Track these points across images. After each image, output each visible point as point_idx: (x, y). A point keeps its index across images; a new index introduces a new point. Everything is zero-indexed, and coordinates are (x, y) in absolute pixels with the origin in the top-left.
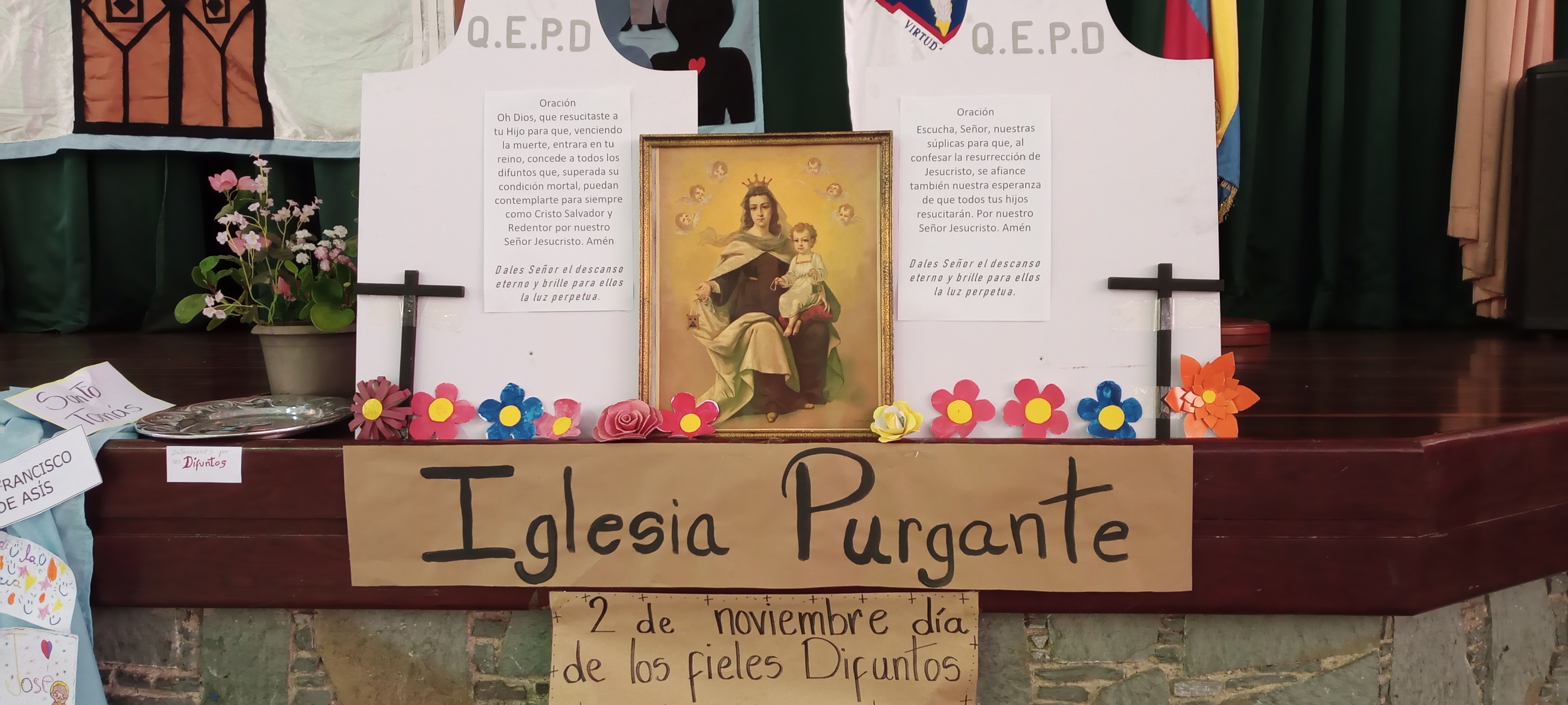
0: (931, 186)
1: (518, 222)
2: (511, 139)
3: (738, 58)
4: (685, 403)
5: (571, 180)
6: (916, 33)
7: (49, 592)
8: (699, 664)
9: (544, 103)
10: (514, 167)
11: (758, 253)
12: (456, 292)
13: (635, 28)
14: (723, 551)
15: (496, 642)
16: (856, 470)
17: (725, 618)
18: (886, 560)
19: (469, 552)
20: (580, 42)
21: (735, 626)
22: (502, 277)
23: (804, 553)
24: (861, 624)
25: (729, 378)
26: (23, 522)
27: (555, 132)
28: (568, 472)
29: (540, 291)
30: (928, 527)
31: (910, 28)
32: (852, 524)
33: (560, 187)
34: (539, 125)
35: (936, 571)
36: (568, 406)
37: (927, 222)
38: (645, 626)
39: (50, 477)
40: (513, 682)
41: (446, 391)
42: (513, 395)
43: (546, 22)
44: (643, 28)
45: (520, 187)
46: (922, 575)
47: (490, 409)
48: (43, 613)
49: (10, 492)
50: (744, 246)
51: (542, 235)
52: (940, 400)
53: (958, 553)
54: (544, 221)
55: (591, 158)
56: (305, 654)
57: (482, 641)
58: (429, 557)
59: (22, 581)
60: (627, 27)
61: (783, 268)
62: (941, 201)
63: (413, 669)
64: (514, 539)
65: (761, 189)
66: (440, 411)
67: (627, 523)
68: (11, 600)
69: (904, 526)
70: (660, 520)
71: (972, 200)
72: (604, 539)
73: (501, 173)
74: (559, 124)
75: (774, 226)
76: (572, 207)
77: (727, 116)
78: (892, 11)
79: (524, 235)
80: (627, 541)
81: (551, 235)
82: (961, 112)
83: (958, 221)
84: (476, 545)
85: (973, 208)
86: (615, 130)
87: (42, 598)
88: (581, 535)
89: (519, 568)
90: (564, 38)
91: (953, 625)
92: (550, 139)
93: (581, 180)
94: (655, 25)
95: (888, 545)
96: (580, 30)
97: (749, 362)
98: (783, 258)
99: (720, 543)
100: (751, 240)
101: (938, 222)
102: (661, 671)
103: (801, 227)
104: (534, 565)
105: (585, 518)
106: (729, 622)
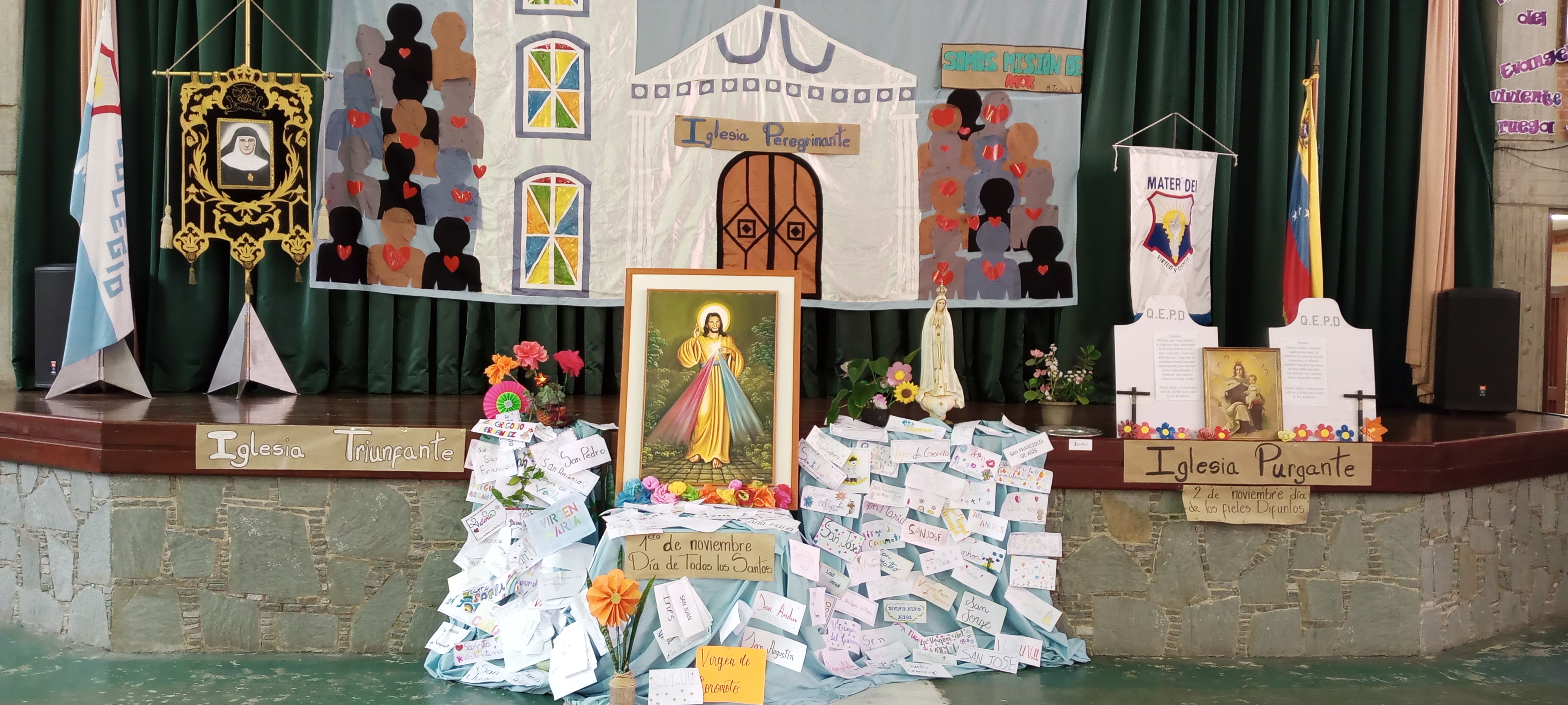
0: (1291, 365)
1: (1165, 372)
2: (1162, 347)
3: (1065, 267)
4: (1218, 429)
5: (1181, 360)
6: (1163, 261)
7: (1040, 482)
8: (1226, 508)
9: (1172, 336)
10: (1163, 356)
11: (1239, 383)
12: (1147, 394)
13: (1012, 250)
14: (1237, 473)
15: (1157, 503)
16: (1277, 449)
17: (1235, 494)
18: (1285, 476)
19: (1160, 472)
20: (1181, 317)
21: (1238, 496)
22: (1161, 390)
23: (1261, 474)
24: (1275, 496)
25: (1232, 422)
26: (1030, 461)
27: (1175, 345)
28: (1191, 449)
29: (1173, 394)
30: (1297, 467)
31: (1160, 259)
32: (1275, 465)
33: (1177, 362)
34: (1170, 343)
35: (1300, 479)
36: (1182, 430)
37: (1291, 375)
38: (1210, 496)
39: (1037, 447)
40: (1162, 515)
41: (1145, 424)
42: (1165, 426)
43: (1171, 311)
44: (1016, 250)
45: (1165, 362)
46: (1296, 481)
47: (1159, 430)
48: (1039, 488)
49: (1024, 452)
50: (1234, 381)
51: (1173, 377)
52: (1296, 430)
53: (1306, 474)
54: (1173, 373)
55: (1186, 353)
56: (1097, 506)
57: (1153, 502)
58: (1148, 474)
59: (1029, 478)
60: (1008, 250)
61: (1247, 388)
62: (1294, 369)
63: (1131, 510)
64: (1174, 469)
65: (1239, 364)
66: (1145, 430)
67: (1208, 465)
68: (1024, 484)
69: (1290, 466)
70: (1218, 464)
71: (1303, 369)
72: (1201, 469)
73: (1160, 358)
74: (1176, 343)
75: (1243, 375)
76: (1181, 368)
77: (1059, 294)
78: (1152, 251)
79: (1168, 377)
80: (1208, 470)
81: (1174, 377)
82: (1299, 343)
83: (1300, 376)
84: (1163, 470)
85: (1304, 372)
86: (1193, 345)
87: (1037, 483)
88: (1195, 468)
89: (1176, 478)
90: (1176, 316)
91: (1302, 496)
92: (1174, 347)
93: (1184, 360)
94: (1022, 249)
95: (1285, 472)
96: (1181, 314)
97: (1237, 417)
98: (1247, 385)
99: (1237, 471)
100: (1236, 379)
101: (1293, 376)
102: (1214, 510)
103: (1252, 376)
104: (1181, 477)
105: (1196, 462)
106: (1236, 495)
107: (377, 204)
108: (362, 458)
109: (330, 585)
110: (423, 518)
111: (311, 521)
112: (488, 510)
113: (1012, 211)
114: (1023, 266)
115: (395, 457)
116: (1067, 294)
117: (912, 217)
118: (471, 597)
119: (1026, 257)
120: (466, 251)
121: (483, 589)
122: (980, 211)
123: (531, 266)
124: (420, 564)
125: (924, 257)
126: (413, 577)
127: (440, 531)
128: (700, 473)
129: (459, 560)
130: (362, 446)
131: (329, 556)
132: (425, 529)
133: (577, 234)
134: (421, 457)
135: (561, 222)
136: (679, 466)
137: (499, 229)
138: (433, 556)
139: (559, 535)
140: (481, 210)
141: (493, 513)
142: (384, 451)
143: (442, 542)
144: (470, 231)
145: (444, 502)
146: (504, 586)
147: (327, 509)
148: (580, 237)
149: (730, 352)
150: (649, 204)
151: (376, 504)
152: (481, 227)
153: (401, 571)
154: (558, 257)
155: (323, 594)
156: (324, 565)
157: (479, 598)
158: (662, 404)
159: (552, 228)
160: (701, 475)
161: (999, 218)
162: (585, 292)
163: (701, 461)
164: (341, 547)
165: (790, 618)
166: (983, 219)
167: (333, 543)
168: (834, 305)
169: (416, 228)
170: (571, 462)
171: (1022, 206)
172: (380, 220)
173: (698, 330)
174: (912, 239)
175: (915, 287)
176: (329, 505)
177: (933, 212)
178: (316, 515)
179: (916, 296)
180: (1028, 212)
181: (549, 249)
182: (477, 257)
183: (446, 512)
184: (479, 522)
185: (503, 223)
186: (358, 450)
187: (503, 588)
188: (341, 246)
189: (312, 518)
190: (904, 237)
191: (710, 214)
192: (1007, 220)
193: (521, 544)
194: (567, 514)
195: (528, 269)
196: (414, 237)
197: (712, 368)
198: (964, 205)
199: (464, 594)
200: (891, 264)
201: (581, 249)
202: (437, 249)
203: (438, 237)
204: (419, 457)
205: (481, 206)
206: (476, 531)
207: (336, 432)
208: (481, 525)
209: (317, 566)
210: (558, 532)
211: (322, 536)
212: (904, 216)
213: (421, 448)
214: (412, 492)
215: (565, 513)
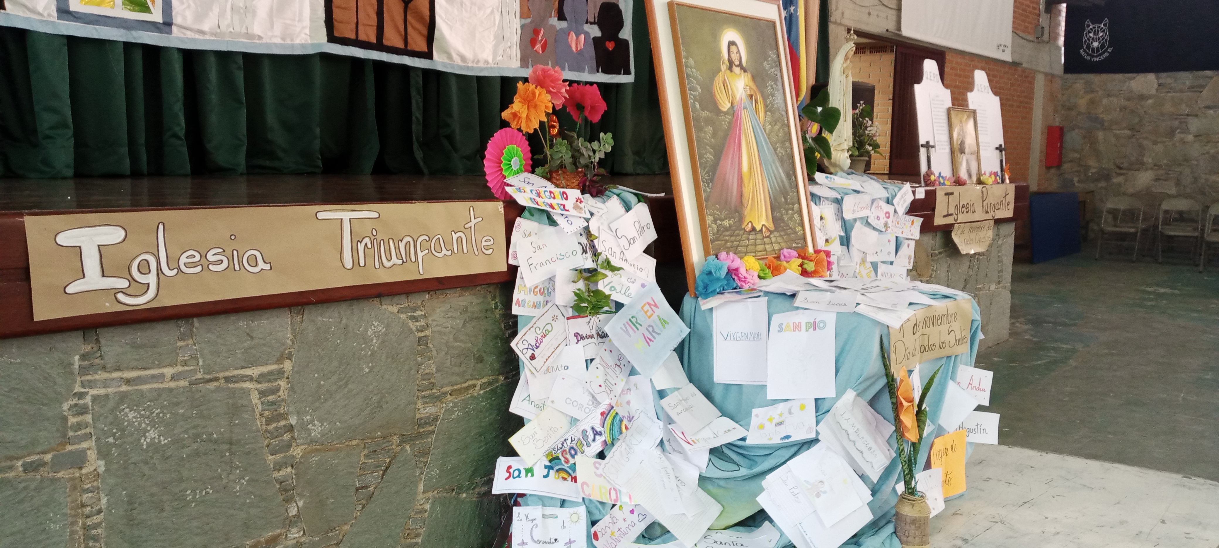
3: (625, 44)
5: (941, 117)
7: (912, 229)
8: (966, 241)
10: (935, 113)
17: (970, 229)
18: (989, 213)
19: (948, 215)
23: (983, 212)
24: (982, 229)
26: (905, 210)
30: (993, 205)
32: (986, 204)
35: (994, 214)
38: (961, 233)
39: (906, 197)
40: (936, 252)
44: (591, 23)
46: (992, 216)
48: (912, 235)
49: (901, 202)
53: (995, 210)
55: (942, 112)
58: (943, 217)
59: (905, 227)
60: (587, 22)
63: (925, 250)
64: (953, 211)
67: (965, 206)
68: (902, 233)
70: (969, 205)
71: (982, 127)
72: (963, 210)
76: (941, 125)
77: (621, 71)
85: (982, 129)
88: (960, 209)
89: (954, 218)
91: (991, 228)
94: (594, 23)
95: (989, 209)
99: (975, 210)
102: (962, 244)
105: (961, 205)
108: (370, 261)
109: (301, 504)
110: (434, 353)
111: (263, 393)
112: (541, 324)
114: (596, 41)
115: (420, 255)
116: (627, 71)
118: (557, 458)
121: (569, 442)
124: (431, 428)
125: (524, 21)
126: (424, 453)
127: (456, 370)
129: (517, 407)
130: (367, 240)
131: (297, 452)
132: (438, 370)
134: (456, 251)
136: (739, 238)
138: (449, 411)
139: (651, 343)
141: (549, 327)
142: (402, 245)
143: (459, 386)
145: (459, 323)
146: (599, 429)
147: (287, 365)
149: (752, 92)
151: (366, 341)
153: (408, 447)
155: (291, 522)
156: (289, 469)
157: (568, 456)
158: (711, 159)
160: (757, 247)
162: (167, 24)
163: (754, 229)
164: (316, 430)
167: (304, 426)
168: (444, 67)
170: (630, 243)
173: (723, 62)
175: (516, 53)
176: (289, 358)
178: (269, 381)
179: (518, 64)
183: (462, 338)
184: (533, 343)
186: (361, 247)
187: (596, 433)
189: (263, 386)
193: (599, 366)
194: (649, 314)
197: (743, 113)
199: (547, 456)
204: (453, 252)
206: (533, 357)
207: (321, 216)
208: (537, 347)
209: (275, 475)
210: (648, 341)
211: (283, 416)
213: (455, 236)
214: (418, 313)
215: (646, 312)
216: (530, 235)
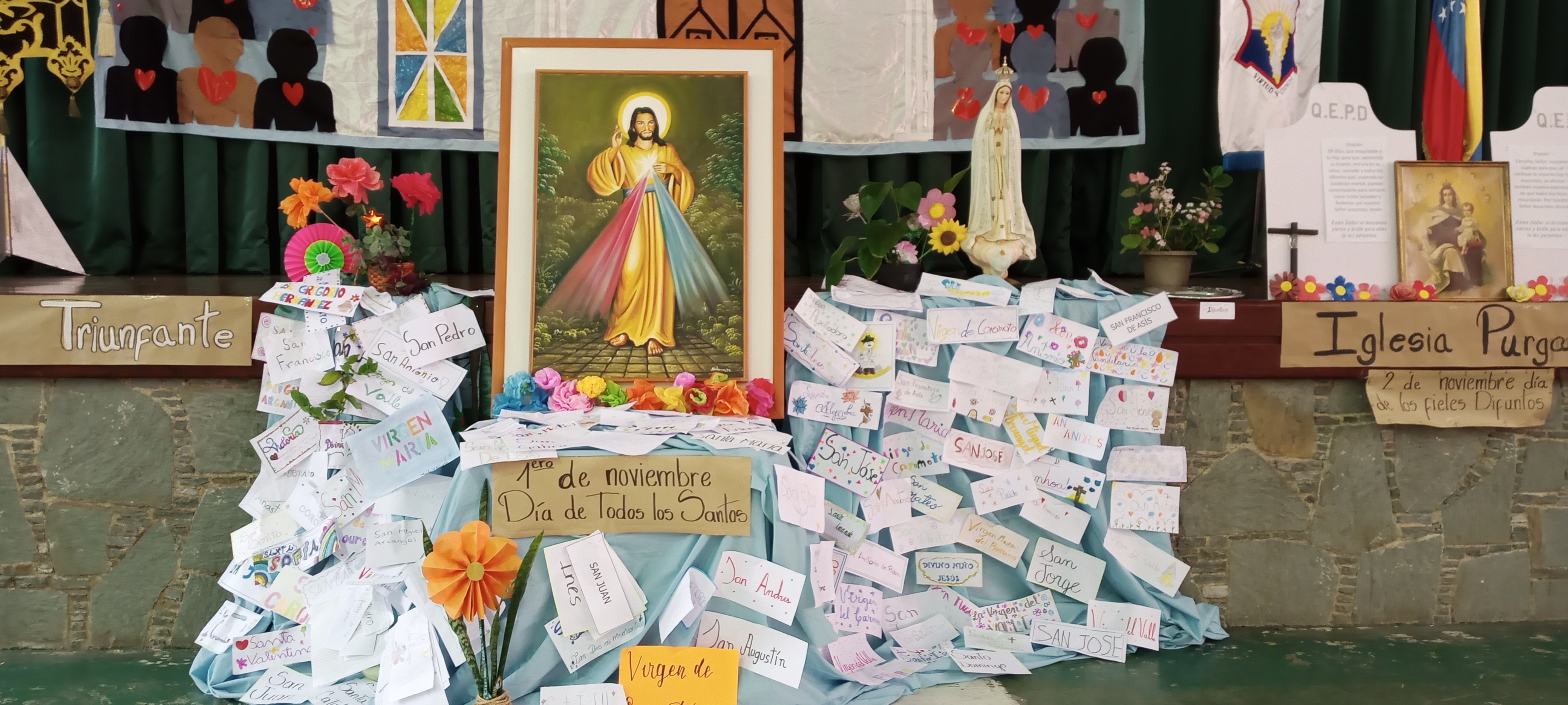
0: (1523, 187)
1: (1340, 200)
2: (1334, 161)
3: (1129, 92)
4: (1418, 285)
5: (1362, 181)
6: (1260, 82)
7: (1157, 368)
8: (1430, 404)
9: (1348, 145)
10: (1337, 174)
11: (1447, 216)
12: (1313, 233)
13: (1058, 70)
14: (1450, 351)
15: (1325, 397)
16: (1507, 314)
17: (1444, 382)
18: (1519, 354)
19: (1335, 351)
20: (1362, 116)
21: (1448, 386)
22: (1334, 226)
23: (1485, 352)
24: (1503, 384)
25: (1438, 274)
26: (1141, 337)
27: (1354, 158)
28: (1381, 315)
29: (1351, 233)
30: (1537, 339)
31: (1257, 78)
32: (1505, 338)
33: (1357, 184)
34: (1346, 155)
35: (1541, 359)
36: (1364, 287)
37: (1523, 203)
38: (1408, 386)
39: (1152, 316)
40: (1333, 416)
41: (1310, 279)
42: (1340, 281)
43: (1347, 106)
44: (1063, 70)
45: (1339, 184)
46: (1534, 361)
47: (1331, 287)
48: (1155, 378)
49: (1132, 323)
50: (1441, 213)
51: (1351, 207)
52: (1532, 285)
53: (1549, 351)
54: (1351, 200)
55: (1369, 171)
56: (1236, 404)
57: (1318, 397)
58: (1317, 354)
59: (1140, 364)
60: (1053, 70)
61: (1459, 223)
62: (1529, 194)
63: (1287, 410)
64: (1357, 345)
65: (1447, 186)
66: (1310, 288)
67: (1407, 338)
68: (1133, 373)
69: (1527, 339)
70: (1422, 336)
71: (1542, 194)
72: (1396, 345)
73: (1331, 177)
74: (1355, 155)
75: (1454, 203)
76: (1363, 194)
77: (1120, 131)
78: (1246, 67)
79: (1343, 206)
80: (1406, 345)
81: (1354, 207)
82: (1535, 154)
83: (1536, 203)
84: (1340, 347)
85: (1542, 197)
86: (1380, 158)
87: (1153, 371)
88: (1386, 343)
89: (1359, 359)
90: (1355, 114)
91: (1542, 384)
92: (1351, 161)
93: (1367, 181)
94: (1071, 69)
95: (1519, 348)
96: (1362, 111)
97: (1446, 267)
98: (1459, 218)
99: (1449, 347)
100: (1444, 210)
101: (1528, 203)
102: (1413, 407)
103: (1466, 204)
104: (1366, 357)
105: (1388, 336)
106: (1446, 383)
107: (187, 12)
108: (87, 345)
109: (52, 545)
110: (195, 439)
111: (16, 447)
112: (291, 424)
113: (1059, 18)
114: (1073, 93)
115: (139, 342)
116: (1132, 130)
117: (925, 25)
118: (266, 563)
119: (1076, 80)
120: (313, 76)
121: (286, 549)
122: (1015, 18)
123: (402, 97)
124: (193, 510)
125: (941, 81)
126: (184, 530)
127: (221, 459)
128: (628, 363)
129: (248, 504)
130: (87, 326)
131: (48, 500)
132: (198, 456)
133: (465, 52)
134: (181, 341)
135: (443, 35)
136: (594, 353)
137: (358, 44)
138: (213, 497)
139: (402, 462)
140: (331, 20)
141: (299, 429)
142: (122, 334)
143: (225, 475)
144: (318, 48)
145: (226, 413)
146: (317, 544)
147: (41, 427)
148: (470, 55)
149: (671, 170)
150: (564, 9)
151: (117, 417)
152: (332, 42)
153: (164, 521)
154: (439, 84)
155: (41, 559)
156: (40, 514)
157: (279, 564)
158: (563, 255)
159: (431, 43)
160: (629, 367)
161: (1041, 27)
162: (478, 132)
163: (629, 343)
164: (66, 486)
165: (778, 596)
166: (1020, 28)
167: (53, 481)
168: (819, 148)
169: (242, 44)
170: (421, 348)
171: (1071, 11)
172: (192, 35)
173: (619, 136)
174: (925, 57)
175: (929, 122)
176: (43, 420)
177: (952, 19)
178: (22, 437)
179: (930, 135)
180: (1079, 18)
181: (428, 69)
182: (329, 84)
183: (228, 428)
184: (279, 443)
185: (363, 36)
186: (80, 332)
187: (315, 548)
188: (140, 71)
189: (16, 441)
190: (914, 53)
191: (648, 22)
192: (1051, 29)
193: (344, 478)
194: (415, 430)
195: (399, 100)
196: (242, 58)
197: (644, 197)
198: (994, 9)
199: (254, 557)
200: (896, 92)
201: (470, 72)
202: (272, 74)
203: (273, 56)
204: (178, 343)
205: (332, 13)
206: (274, 457)
207: (44, 304)
208: (282, 448)
209: (29, 516)
210: (400, 459)
211: (35, 469)
212: (914, 25)
213: (182, 328)
214: (174, 398)
215: (411, 428)
216: (283, 331)
